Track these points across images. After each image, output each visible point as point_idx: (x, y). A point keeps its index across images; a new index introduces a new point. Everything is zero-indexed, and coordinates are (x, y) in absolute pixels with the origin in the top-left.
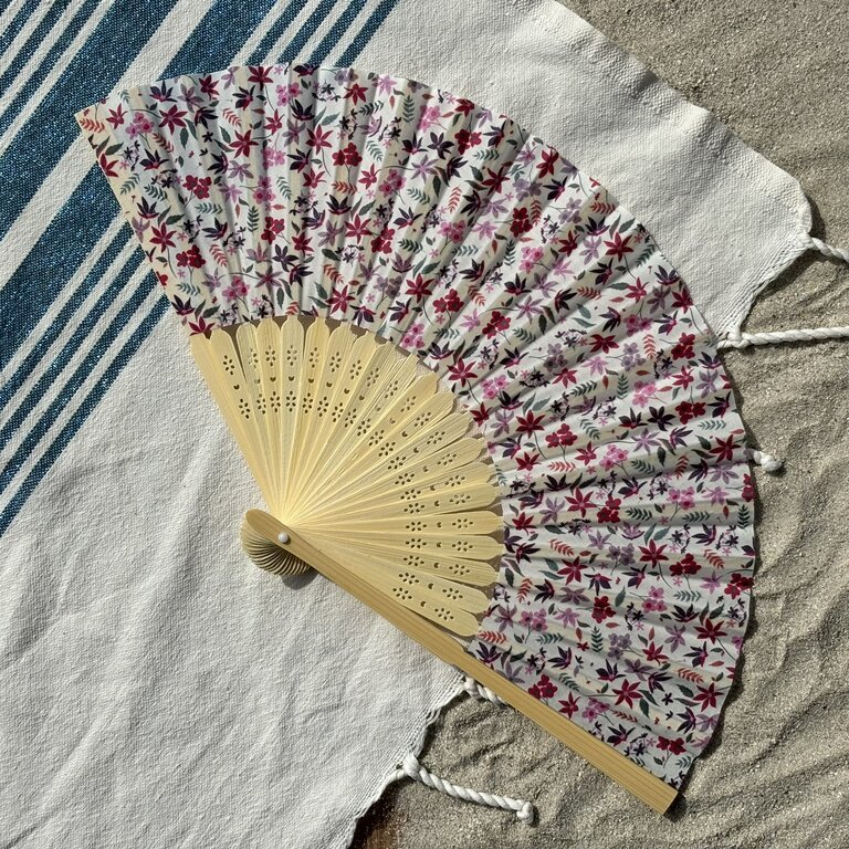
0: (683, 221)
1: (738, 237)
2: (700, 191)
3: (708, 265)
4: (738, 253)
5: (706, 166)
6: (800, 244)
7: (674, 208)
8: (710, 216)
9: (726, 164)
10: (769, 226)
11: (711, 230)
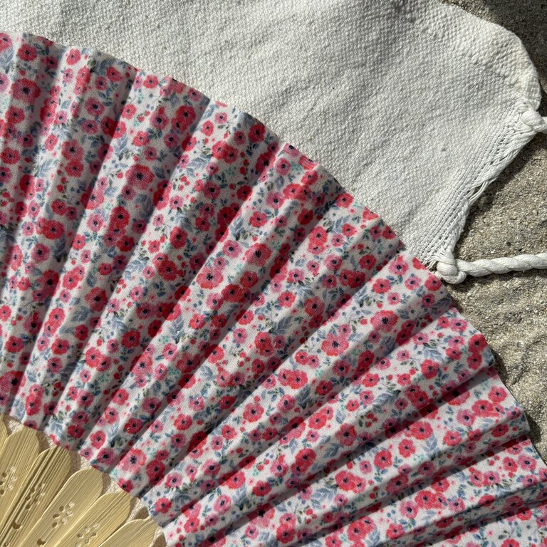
0: (359, 106)
1: (437, 123)
2: (379, 61)
3: (400, 167)
4: (441, 146)
5: (385, 24)
6: (525, 128)
7: (344, 88)
8: (396, 95)
9: (412, 20)
10: (479, 106)
11: (400, 117)
